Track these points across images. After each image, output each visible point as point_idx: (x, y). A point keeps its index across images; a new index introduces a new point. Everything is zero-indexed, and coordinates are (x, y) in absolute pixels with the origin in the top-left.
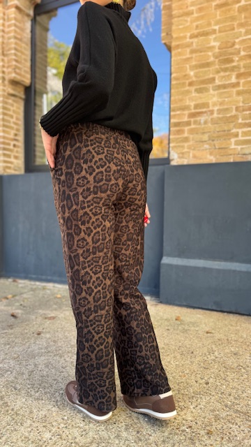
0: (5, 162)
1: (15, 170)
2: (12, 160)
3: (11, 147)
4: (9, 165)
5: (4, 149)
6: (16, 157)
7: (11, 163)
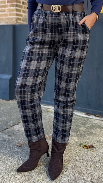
0: (17, 15)
1: (23, 21)
2: (22, 13)
3: (21, 4)
4: (20, 17)
5: (17, 6)
6: (24, 12)
7: (21, 15)
